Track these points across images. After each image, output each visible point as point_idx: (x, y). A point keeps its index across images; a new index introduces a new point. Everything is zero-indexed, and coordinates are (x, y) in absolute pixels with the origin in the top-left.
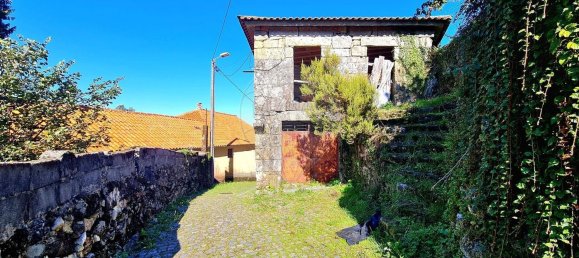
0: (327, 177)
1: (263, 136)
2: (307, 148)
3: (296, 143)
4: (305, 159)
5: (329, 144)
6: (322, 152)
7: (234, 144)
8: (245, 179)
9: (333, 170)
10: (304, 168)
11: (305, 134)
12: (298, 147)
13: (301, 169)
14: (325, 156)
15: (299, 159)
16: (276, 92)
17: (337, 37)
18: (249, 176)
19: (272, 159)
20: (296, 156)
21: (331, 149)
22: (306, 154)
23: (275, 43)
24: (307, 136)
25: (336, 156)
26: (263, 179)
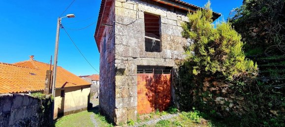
0: (165, 106)
1: (123, 77)
2: (152, 86)
3: (145, 83)
4: (151, 94)
5: (166, 83)
6: (161, 88)
7: (66, 86)
8: (72, 112)
9: (168, 101)
10: (150, 101)
11: (151, 75)
12: (146, 85)
13: (149, 103)
14: (163, 91)
15: (147, 95)
16: (133, 42)
17: (169, 12)
18: (75, 109)
19: (130, 97)
20: (145, 92)
21: (167, 86)
22: (152, 91)
23: (131, 7)
24: (152, 77)
25: (171, 91)
26: (123, 115)
